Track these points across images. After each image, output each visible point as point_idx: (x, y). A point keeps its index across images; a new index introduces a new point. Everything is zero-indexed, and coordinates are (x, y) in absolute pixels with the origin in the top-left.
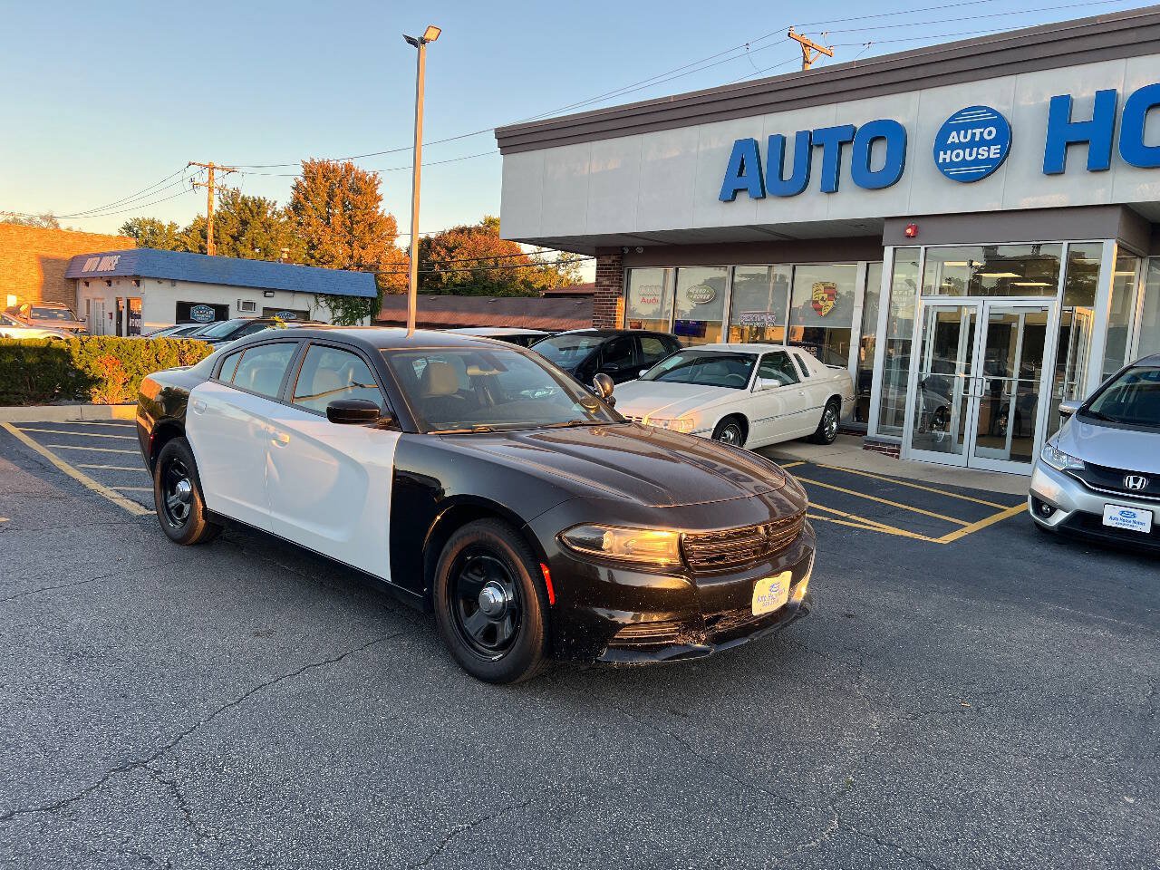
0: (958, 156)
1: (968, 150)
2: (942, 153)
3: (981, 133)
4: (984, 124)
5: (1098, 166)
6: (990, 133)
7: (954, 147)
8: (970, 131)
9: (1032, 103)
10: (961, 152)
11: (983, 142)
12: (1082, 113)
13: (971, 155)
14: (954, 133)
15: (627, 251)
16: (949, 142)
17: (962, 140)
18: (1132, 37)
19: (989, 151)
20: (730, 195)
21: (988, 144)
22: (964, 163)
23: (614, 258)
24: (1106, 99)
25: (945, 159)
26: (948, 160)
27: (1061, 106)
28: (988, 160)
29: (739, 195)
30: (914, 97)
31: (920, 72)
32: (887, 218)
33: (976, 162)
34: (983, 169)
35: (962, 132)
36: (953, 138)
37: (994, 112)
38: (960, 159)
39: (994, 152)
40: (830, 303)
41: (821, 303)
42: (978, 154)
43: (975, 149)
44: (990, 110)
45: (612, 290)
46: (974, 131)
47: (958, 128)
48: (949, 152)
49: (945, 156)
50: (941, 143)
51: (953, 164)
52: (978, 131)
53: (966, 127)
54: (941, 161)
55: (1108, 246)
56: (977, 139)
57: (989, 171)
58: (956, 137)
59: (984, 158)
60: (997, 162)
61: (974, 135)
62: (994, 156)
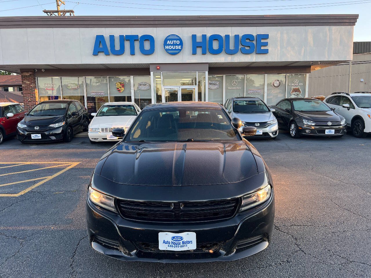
0: (170, 47)
1: (173, 46)
2: (166, 46)
3: (176, 42)
4: (176, 40)
5: (204, 53)
6: (178, 42)
7: (169, 45)
8: (173, 41)
9: (186, 36)
10: (171, 46)
11: (176, 45)
12: (199, 39)
13: (174, 48)
14: (168, 41)
15: (36, 71)
17: (171, 43)
18: (208, 22)
19: (178, 47)
20: (96, 53)
21: (178, 45)
22: (172, 49)
23: (30, 73)
24: (204, 36)
25: (167, 48)
26: (168, 48)
27: (194, 37)
28: (178, 50)
29: (99, 54)
30: (155, 29)
31: (156, 23)
32: (150, 64)
33: (175, 50)
35: (171, 41)
36: (168, 42)
37: (178, 37)
38: (171, 48)
39: (179, 47)
40: (123, 88)
41: (120, 89)
42: (176, 47)
43: (175, 46)
44: (177, 36)
45: (31, 85)
46: (174, 41)
47: (170, 40)
50: (165, 44)
51: (169, 50)
52: (175, 41)
54: (166, 49)
55: (207, 73)
56: (175, 43)
57: (179, 52)
58: (169, 42)
59: (177, 49)
60: (180, 50)
61: (174, 42)
62: (179, 48)
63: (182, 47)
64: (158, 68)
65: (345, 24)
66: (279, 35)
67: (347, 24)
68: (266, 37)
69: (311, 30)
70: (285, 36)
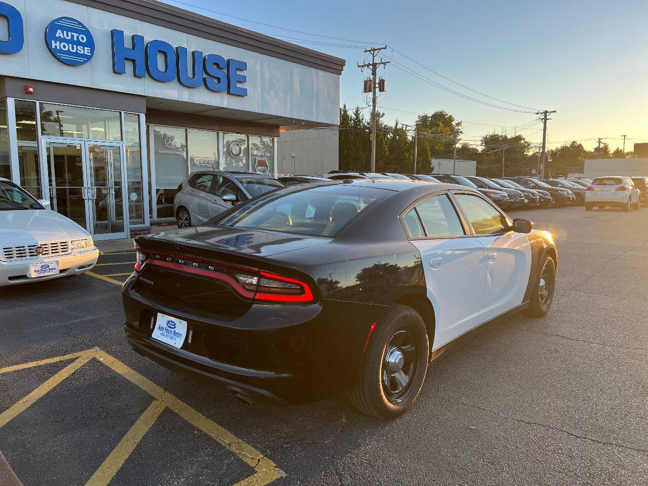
0: (64, 47)
1: (70, 45)
2: (53, 42)
3: (78, 37)
4: (79, 32)
5: (137, 75)
7: (61, 40)
8: (70, 33)
9: (99, 28)
10: (66, 44)
11: (78, 43)
12: (127, 43)
13: (73, 49)
14: (59, 31)
16: (57, 35)
17: (66, 38)
18: (144, 11)
19: (84, 50)
21: (84, 45)
22: (68, 52)
24: (138, 39)
25: (56, 46)
26: (58, 48)
27: (118, 35)
28: (84, 55)
33: (77, 54)
34: (81, 60)
35: (65, 32)
36: (59, 33)
37: (84, 27)
38: (67, 49)
39: (87, 51)
42: (77, 49)
43: (75, 46)
44: (80, 23)
46: (72, 34)
48: (58, 42)
49: (56, 45)
51: (61, 51)
52: (75, 35)
53: (68, 30)
54: (54, 47)
55: (143, 117)
56: (75, 39)
57: (85, 62)
58: (61, 33)
59: (80, 52)
60: (89, 58)
61: (72, 36)
62: (86, 53)
63: (92, 52)
64: (31, 90)
65: (330, 70)
66: (258, 67)
67: (333, 71)
68: (242, 66)
69: (297, 69)
70: (266, 70)
